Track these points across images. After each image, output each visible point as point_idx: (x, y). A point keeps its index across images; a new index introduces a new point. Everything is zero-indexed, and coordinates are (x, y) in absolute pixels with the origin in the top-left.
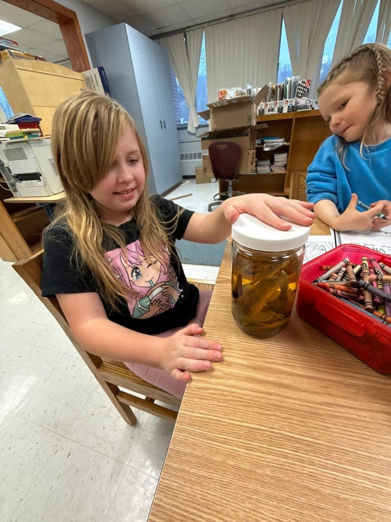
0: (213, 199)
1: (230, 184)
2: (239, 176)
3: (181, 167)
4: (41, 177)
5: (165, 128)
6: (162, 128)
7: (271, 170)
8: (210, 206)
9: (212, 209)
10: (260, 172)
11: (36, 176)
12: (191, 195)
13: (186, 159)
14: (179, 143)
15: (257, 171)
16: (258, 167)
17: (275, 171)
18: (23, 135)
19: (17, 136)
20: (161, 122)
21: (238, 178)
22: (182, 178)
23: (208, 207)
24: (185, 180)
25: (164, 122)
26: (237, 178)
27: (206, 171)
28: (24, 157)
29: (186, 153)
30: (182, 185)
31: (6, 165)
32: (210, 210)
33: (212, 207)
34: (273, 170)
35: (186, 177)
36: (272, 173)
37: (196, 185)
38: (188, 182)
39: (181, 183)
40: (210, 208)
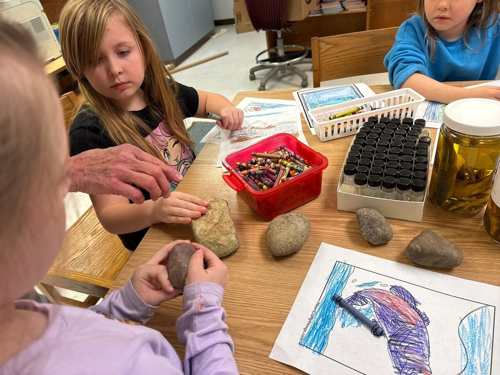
0: (256, 61)
1: (279, 36)
2: (290, 24)
7: (343, 7)
8: (252, 71)
9: (256, 77)
10: (326, 12)
12: (227, 53)
15: (321, 11)
16: (322, 5)
17: (351, 8)
21: (289, 26)
22: (213, 24)
23: (249, 74)
24: (218, 28)
26: (285, 27)
27: (240, 19)
30: (214, 37)
32: (253, 78)
33: (256, 73)
34: (347, 7)
35: (219, 23)
36: (346, 12)
37: (236, 35)
38: (223, 30)
39: (212, 34)
40: (252, 75)
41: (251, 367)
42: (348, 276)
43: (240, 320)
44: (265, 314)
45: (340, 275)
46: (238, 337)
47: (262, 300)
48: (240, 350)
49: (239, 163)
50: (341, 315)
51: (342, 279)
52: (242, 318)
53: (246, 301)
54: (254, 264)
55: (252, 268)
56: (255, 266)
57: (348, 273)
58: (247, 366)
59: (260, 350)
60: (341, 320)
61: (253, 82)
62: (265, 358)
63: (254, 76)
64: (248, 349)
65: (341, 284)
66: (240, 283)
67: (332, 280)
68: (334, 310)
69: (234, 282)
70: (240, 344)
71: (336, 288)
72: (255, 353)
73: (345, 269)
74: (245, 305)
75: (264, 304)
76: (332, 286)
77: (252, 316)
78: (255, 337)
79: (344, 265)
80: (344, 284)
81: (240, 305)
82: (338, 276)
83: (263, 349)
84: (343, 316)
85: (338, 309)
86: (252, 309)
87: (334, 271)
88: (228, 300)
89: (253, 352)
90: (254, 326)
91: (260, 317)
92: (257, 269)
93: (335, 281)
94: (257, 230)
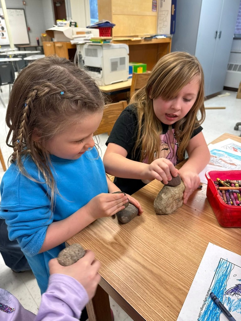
3: (226, 77)
4: (101, 71)
5: (220, 37)
6: (216, 38)
8: (238, 125)
9: (239, 129)
11: (98, 70)
12: (224, 108)
13: (235, 69)
14: (231, 52)
18: (100, 41)
19: (97, 41)
20: (217, 32)
22: (222, 88)
23: (235, 125)
24: (225, 91)
25: (220, 33)
28: (96, 55)
29: (237, 64)
30: (220, 96)
31: (83, 59)
32: (236, 129)
35: (226, 89)
37: (235, 99)
38: (228, 94)
39: (219, 93)
40: (237, 127)
41: (165, 313)
42: (230, 271)
43: (170, 278)
44: (188, 283)
45: (224, 269)
46: (164, 288)
47: (190, 274)
48: (163, 298)
49: (218, 179)
50: (228, 301)
51: (226, 273)
52: (171, 278)
53: (179, 269)
54: (194, 248)
55: (191, 250)
56: (194, 249)
57: (230, 268)
58: (163, 311)
59: (176, 305)
60: (228, 305)
61: (235, 131)
62: (177, 312)
63: (238, 128)
64: (168, 300)
65: (226, 276)
66: (180, 255)
67: (219, 272)
68: (222, 296)
69: (176, 252)
70: (164, 294)
71: (222, 279)
72: (172, 305)
73: (228, 265)
74: (177, 270)
75: (191, 277)
76: (219, 277)
77: (179, 280)
78: (176, 295)
79: (226, 262)
80: (228, 277)
81: (174, 268)
82: (222, 270)
83: (178, 306)
84: (229, 302)
85: (225, 296)
86: (181, 276)
87: (220, 265)
88: (167, 261)
89: (170, 304)
90: (178, 287)
91: (184, 284)
92: (194, 251)
93: (221, 274)
94: (204, 226)
